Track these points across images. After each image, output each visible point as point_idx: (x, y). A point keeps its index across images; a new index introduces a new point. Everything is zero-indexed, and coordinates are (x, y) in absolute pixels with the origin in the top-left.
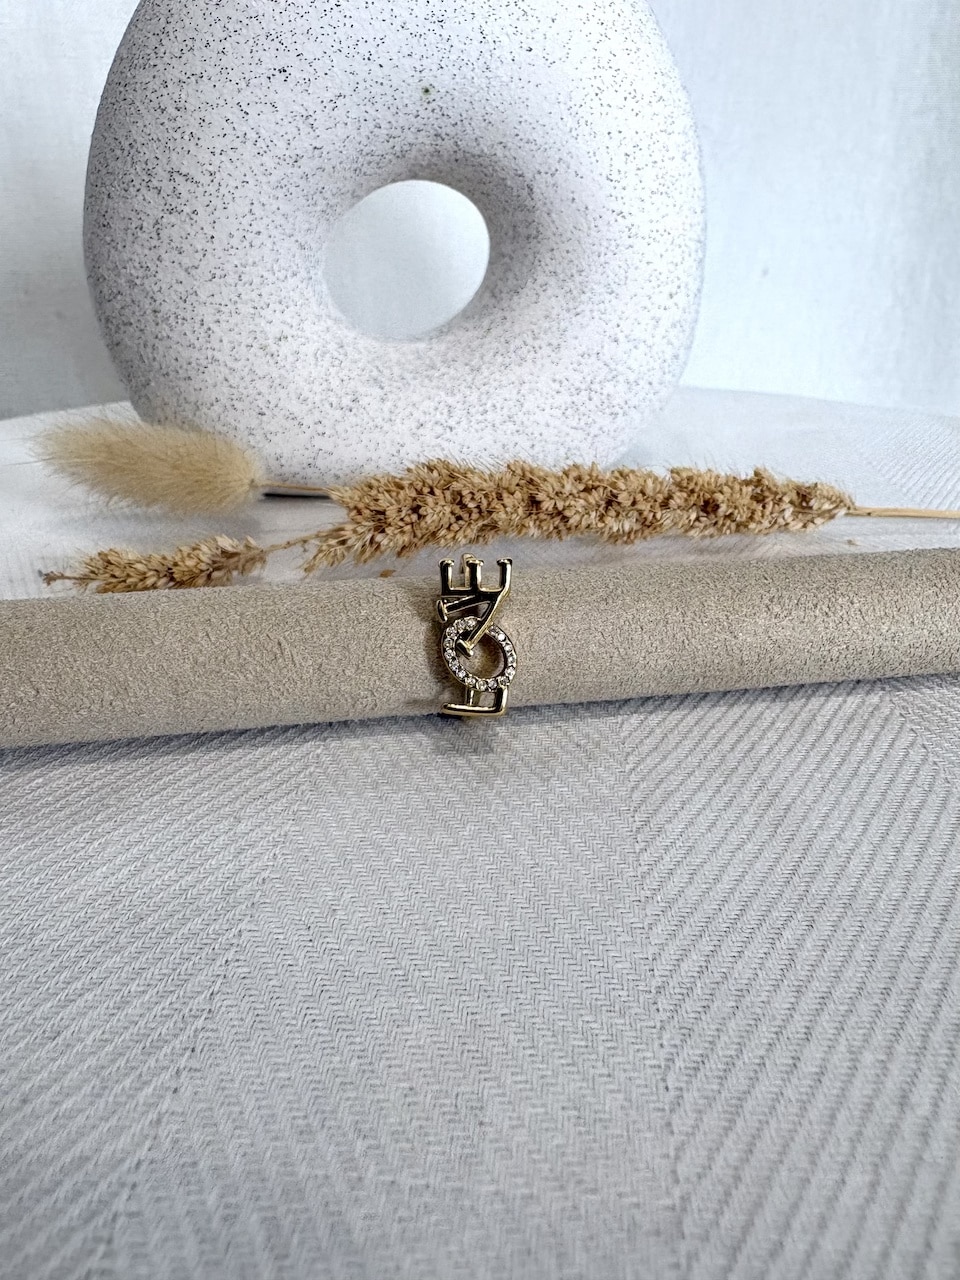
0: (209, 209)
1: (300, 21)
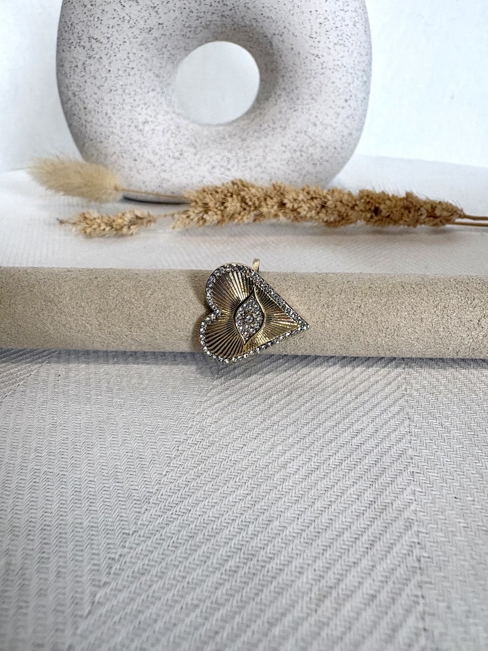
0: (108, 56)
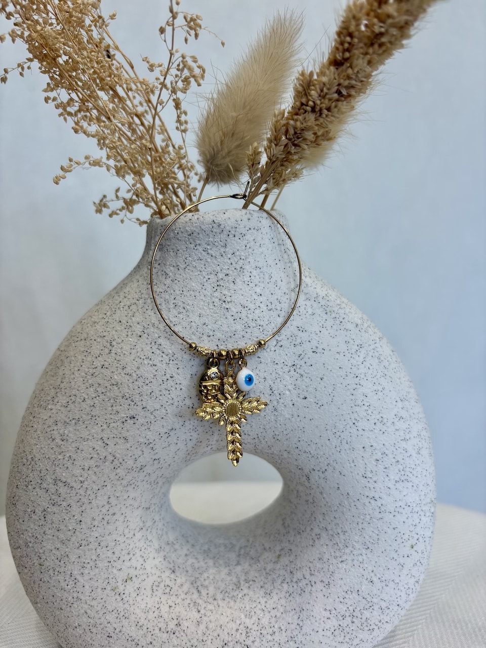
1: (145, 387)
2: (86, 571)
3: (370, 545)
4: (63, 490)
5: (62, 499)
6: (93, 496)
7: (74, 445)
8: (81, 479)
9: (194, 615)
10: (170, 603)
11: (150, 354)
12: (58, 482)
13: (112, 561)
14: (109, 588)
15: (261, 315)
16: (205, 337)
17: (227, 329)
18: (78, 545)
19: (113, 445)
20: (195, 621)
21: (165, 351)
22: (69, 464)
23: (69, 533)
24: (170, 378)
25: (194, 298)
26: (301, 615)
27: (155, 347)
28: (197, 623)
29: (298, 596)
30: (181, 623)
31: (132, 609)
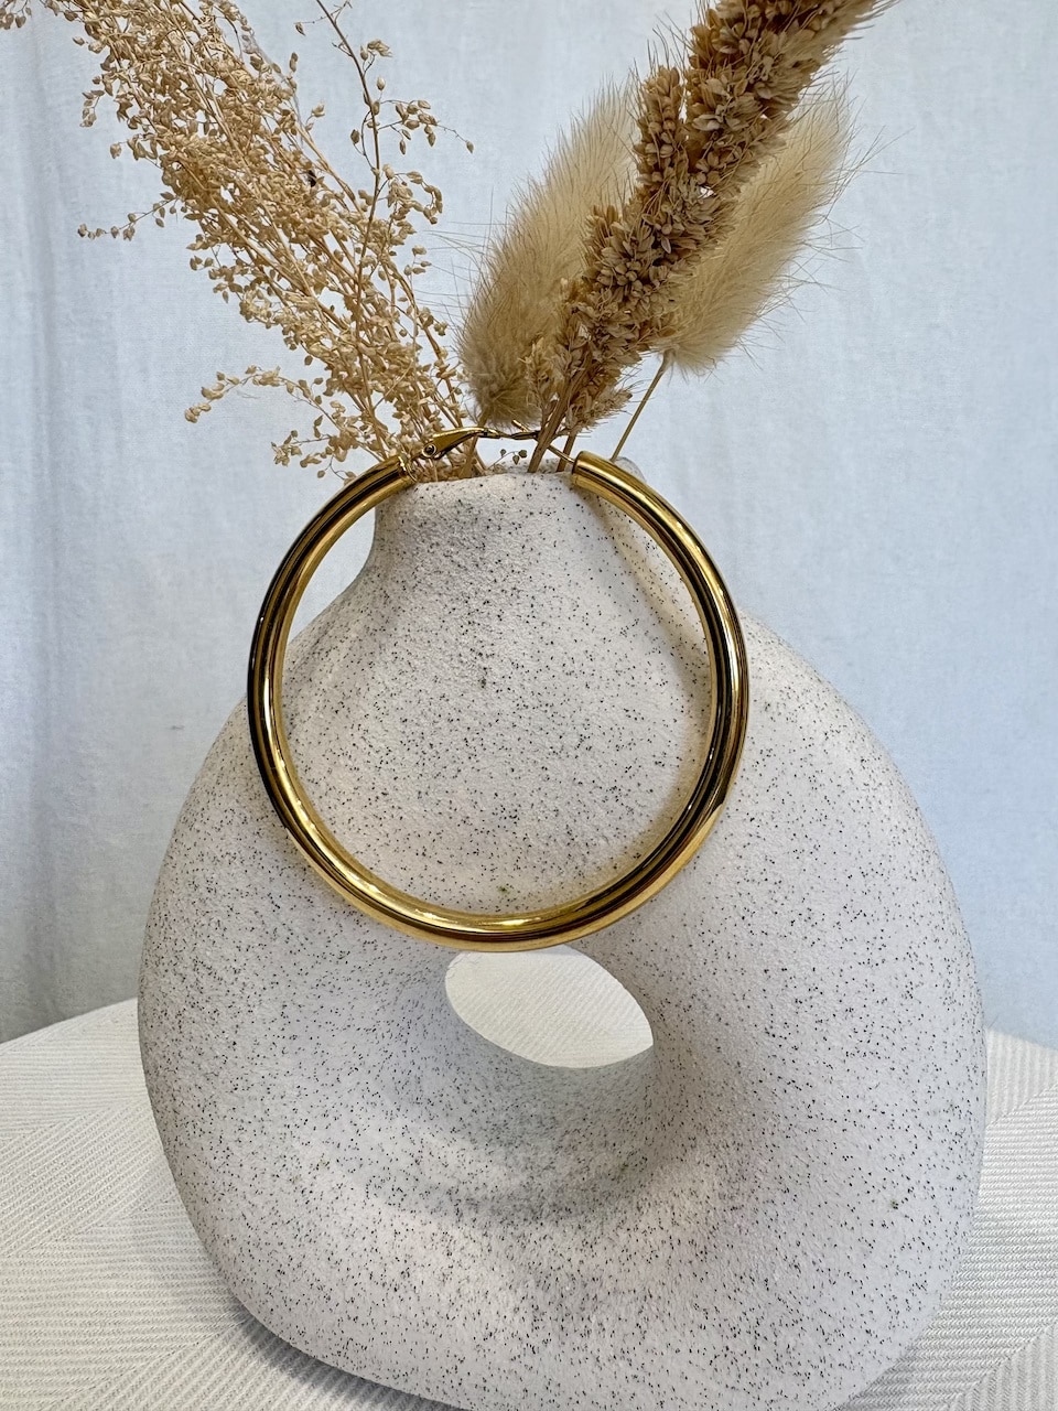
1: (340, 809)
2: (245, 1137)
3: (790, 1185)
4: (206, 982)
5: (205, 998)
6: (254, 1000)
7: (226, 901)
8: (235, 965)
9: (439, 1260)
10: (398, 1226)
11: (349, 748)
12: (199, 966)
13: (292, 1124)
14: (284, 1175)
15: (550, 684)
16: (443, 723)
17: (484, 709)
18: (231, 1087)
19: (287, 910)
20: (438, 1272)
21: (373, 742)
22: (216, 936)
23: (218, 1062)
24: (380, 796)
25: (427, 644)
26: (646, 1307)
27: (358, 735)
28: (442, 1278)
29: (644, 1263)
30: (411, 1271)
31: (322, 1225)
